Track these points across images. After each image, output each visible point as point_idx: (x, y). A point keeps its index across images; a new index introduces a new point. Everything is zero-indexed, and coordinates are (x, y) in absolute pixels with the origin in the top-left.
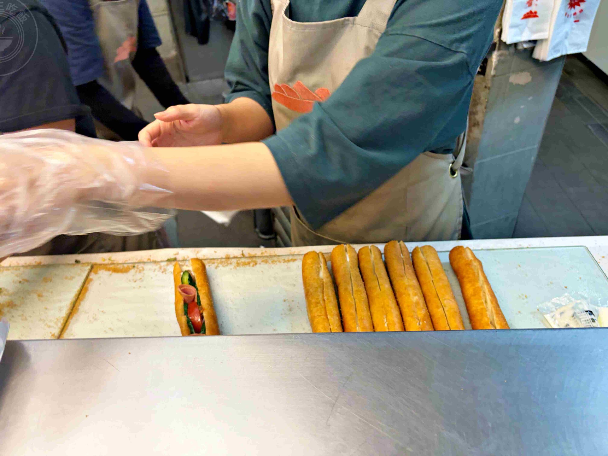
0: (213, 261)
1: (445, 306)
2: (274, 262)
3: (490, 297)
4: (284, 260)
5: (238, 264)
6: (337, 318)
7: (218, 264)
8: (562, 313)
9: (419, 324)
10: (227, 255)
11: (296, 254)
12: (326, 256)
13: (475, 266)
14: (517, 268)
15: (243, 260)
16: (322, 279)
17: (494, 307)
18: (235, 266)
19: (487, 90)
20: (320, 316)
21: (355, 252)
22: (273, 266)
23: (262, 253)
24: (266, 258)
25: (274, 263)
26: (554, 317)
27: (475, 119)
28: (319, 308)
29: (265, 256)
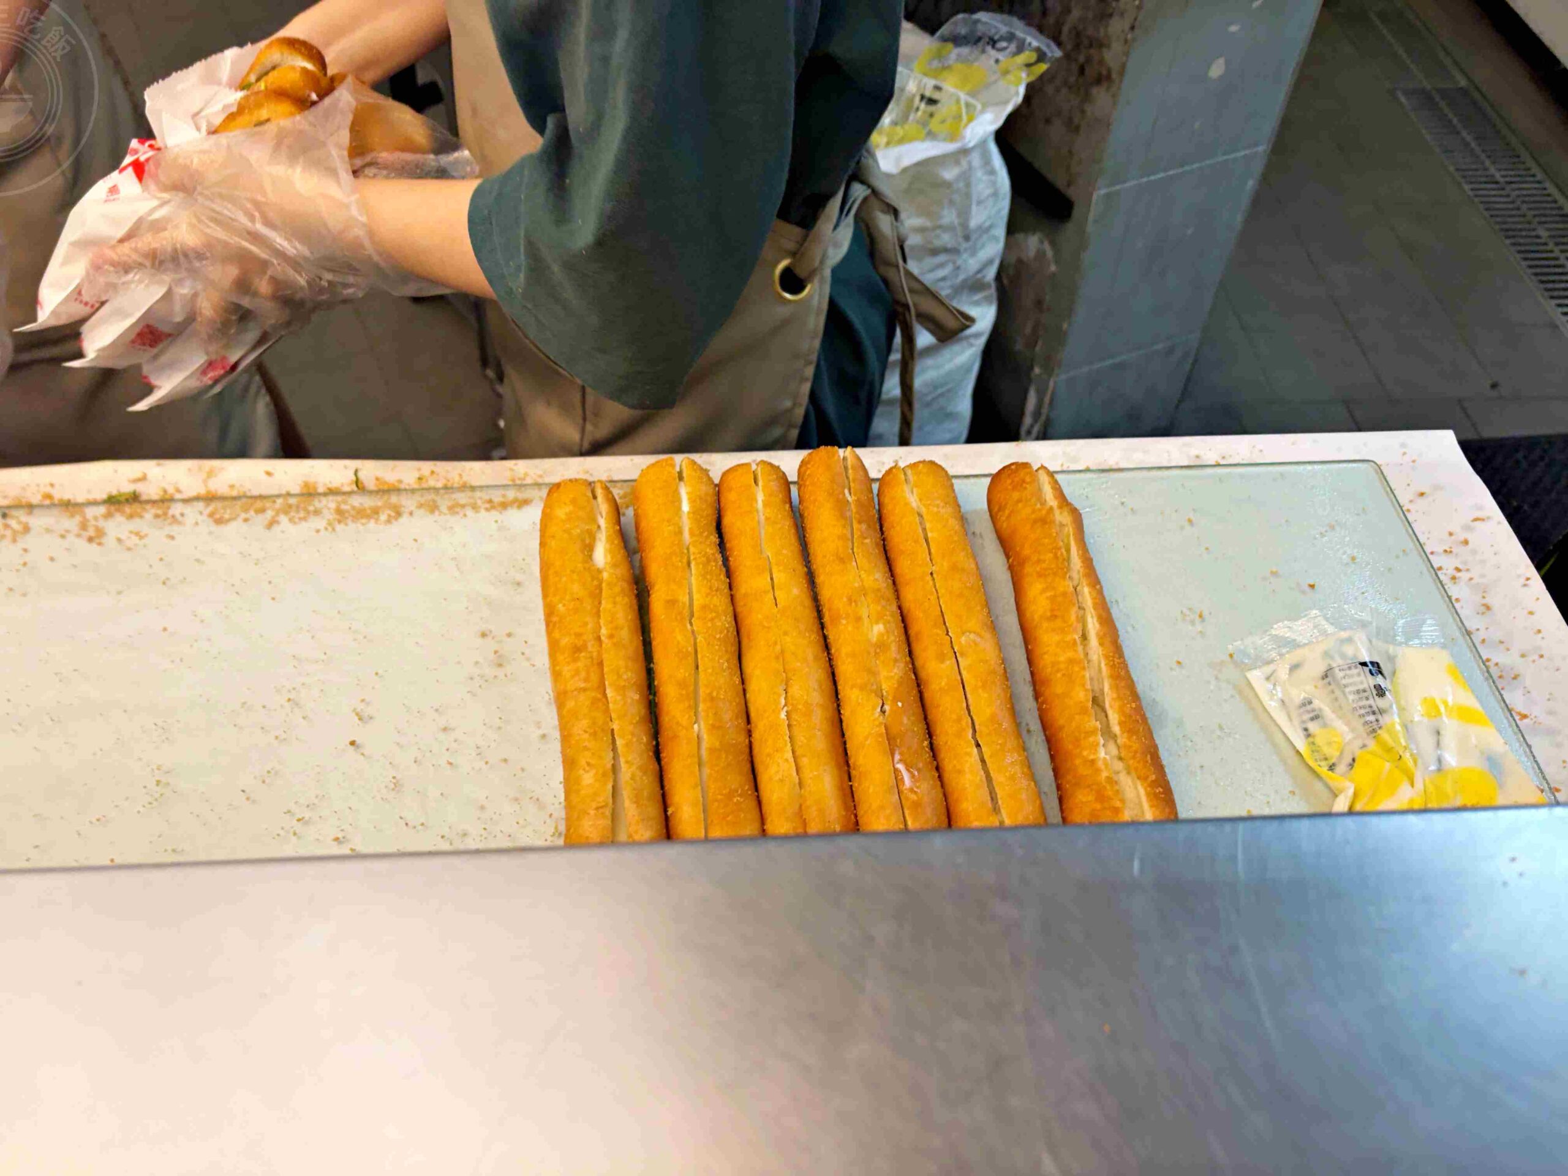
0: (259, 504)
1: (962, 655)
2: (458, 509)
3: (1097, 625)
4: (490, 501)
5: (341, 515)
6: (637, 697)
7: (278, 512)
8: (1294, 668)
9: (883, 712)
10: (306, 485)
11: (529, 481)
12: (617, 492)
13: (1062, 525)
14: (1182, 528)
15: (357, 501)
16: (599, 571)
17: (1106, 657)
18: (330, 524)
20: (585, 690)
21: (710, 479)
22: (453, 520)
23: (420, 479)
24: (432, 496)
25: (457, 513)
26: (1272, 678)
27: (1101, 62)
28: (580, 664)
29: (428, 489)
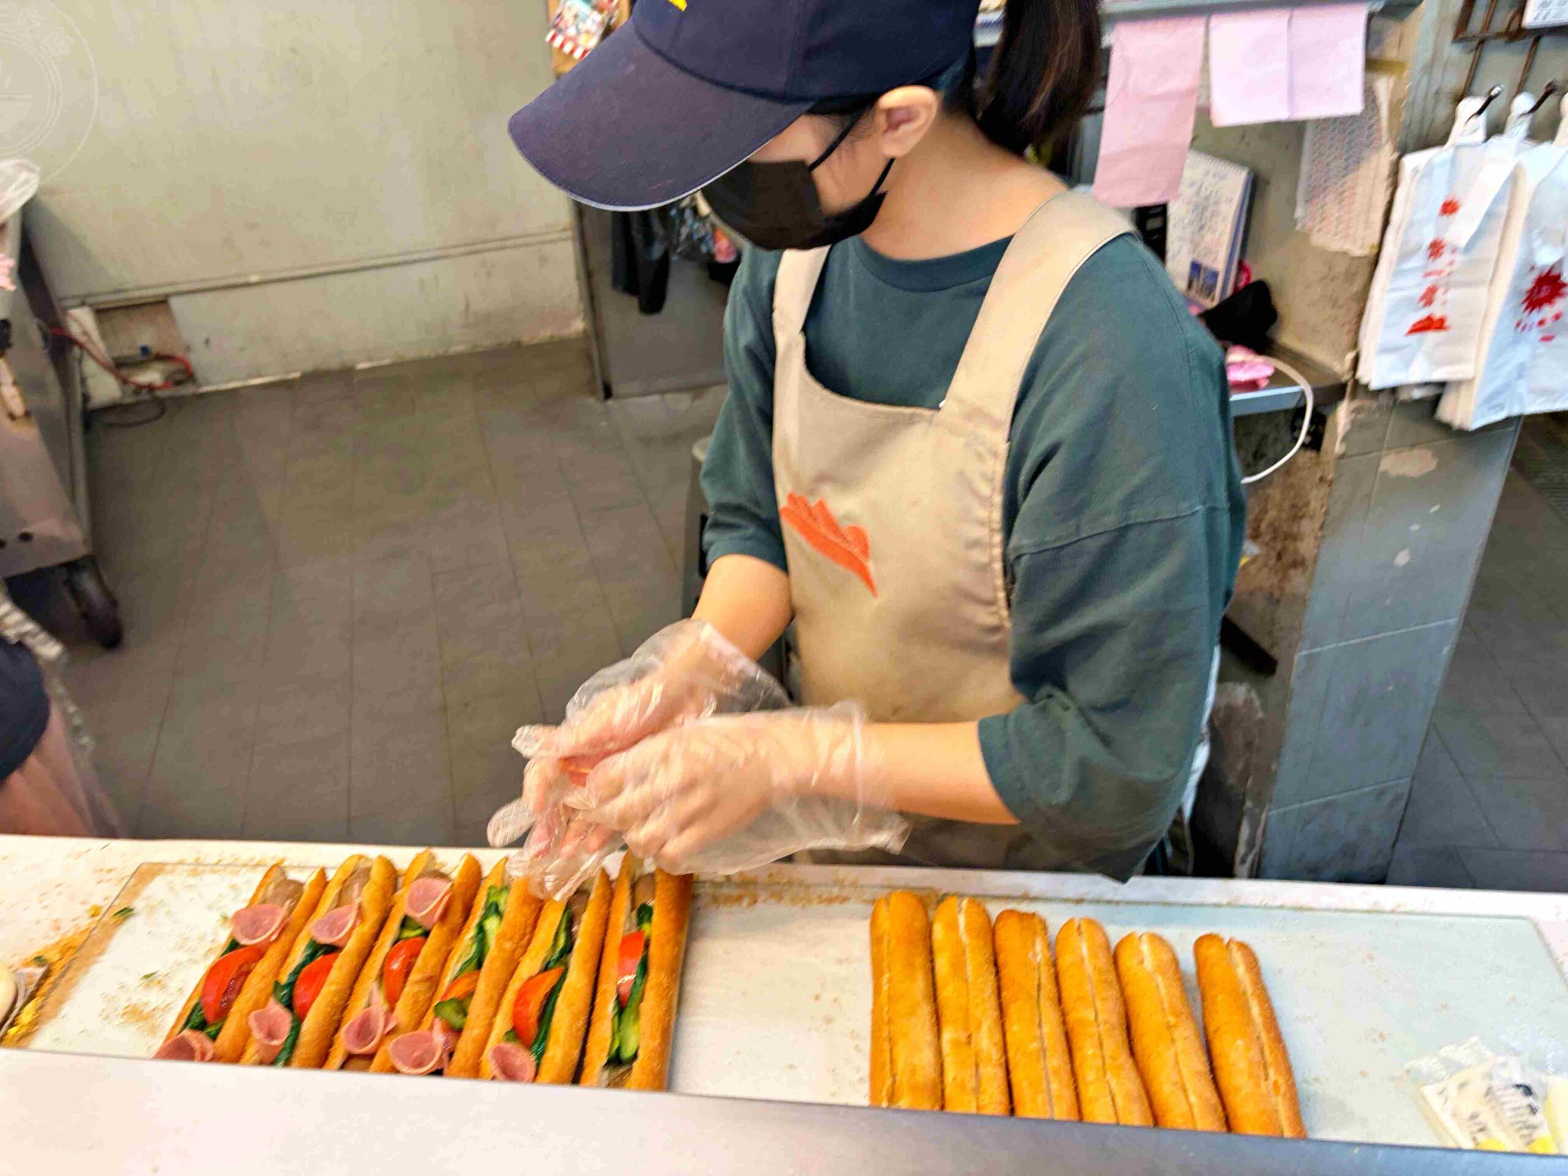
2: (798, 901)
4: (820, 896)
8: (1462, 1086)
11: (847, 883)
14: (1363, 962)
19: (1324, 489)
25: (797, 904)
26: (1443, 1094)
27: (1296, 551)
